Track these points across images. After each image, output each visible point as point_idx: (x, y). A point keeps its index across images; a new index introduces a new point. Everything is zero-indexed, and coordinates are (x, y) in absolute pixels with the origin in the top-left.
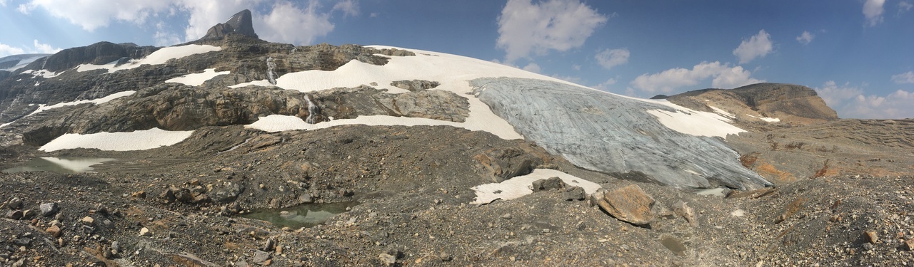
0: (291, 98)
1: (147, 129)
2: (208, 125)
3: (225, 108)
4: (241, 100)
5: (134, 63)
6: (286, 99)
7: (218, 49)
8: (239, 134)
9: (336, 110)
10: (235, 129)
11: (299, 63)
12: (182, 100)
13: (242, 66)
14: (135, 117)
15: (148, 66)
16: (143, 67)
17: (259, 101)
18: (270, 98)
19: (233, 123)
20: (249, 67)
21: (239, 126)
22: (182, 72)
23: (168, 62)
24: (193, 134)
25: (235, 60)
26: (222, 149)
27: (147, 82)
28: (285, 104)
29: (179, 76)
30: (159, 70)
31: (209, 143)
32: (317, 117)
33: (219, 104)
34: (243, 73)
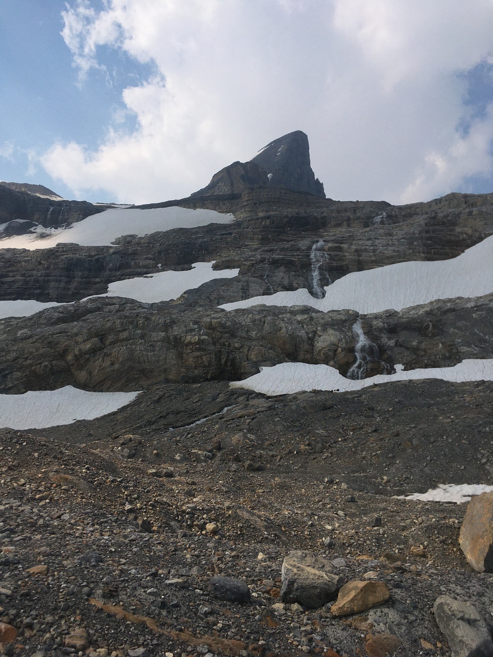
0: (324, 330)
1: (52, 389)
2: (167, 381)
3: (199, 350)
4: (233, 335)
5: (43, 236)
6: (315, 332)
7: (227, 218)
8: (214, 399)
9: (415, 350)
10: (211, 389)
11: (374, 251)
12: (124, 335)
13: (262, 261)
14: (31, 365)
15: (74, 248)
16: (62, 249)
17: (263, 338)
18: (284, 330)
19: (213, 379)
20: (275, 263)
21: (221, 383)
22: (145, 267)
23: (118, 242)
24: (139, 398)
25: (255, 244)
26: (180, 424)
27: (68, 282)
28: (311, 341)
29: (140, 274)
30: (97, 260)
31: (161, 412)
32: (369, 366)
33: (190, 343)
34: (261, 277)
